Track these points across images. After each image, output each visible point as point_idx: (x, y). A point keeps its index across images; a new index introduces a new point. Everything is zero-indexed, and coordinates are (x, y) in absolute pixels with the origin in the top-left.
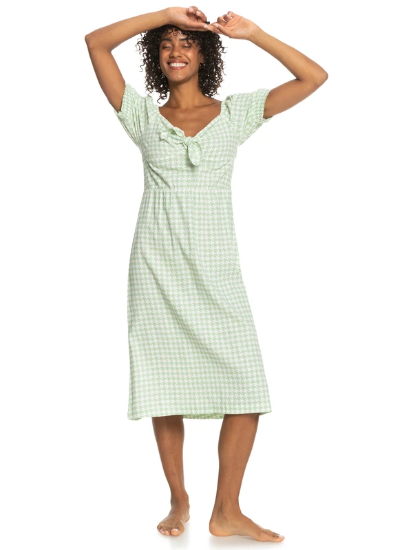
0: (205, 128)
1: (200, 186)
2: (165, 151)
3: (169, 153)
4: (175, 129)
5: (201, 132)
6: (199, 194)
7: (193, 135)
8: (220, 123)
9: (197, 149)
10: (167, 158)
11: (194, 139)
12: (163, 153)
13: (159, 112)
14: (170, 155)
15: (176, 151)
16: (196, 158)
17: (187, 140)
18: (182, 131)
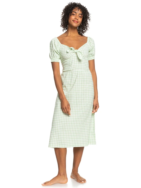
1: (82, 69)
6: (81, 71)
9: (80, 54)
16: (81, 57)
17: (76, 51)
18: (74, 48)
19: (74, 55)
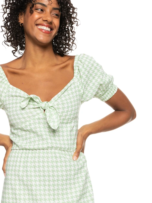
0: (60, 93)
2: (24, 118)
3: (28, 119)
4: (32, 96)
5: (56, 96)
7: (48, 100)
8: (72, 86)
9: (53, 112)
10: (28, 123)
11: (50, 104)
12: (23, 120)
13: (9, 84)
14: (30, 121)
15: (34, 116)
16: (54, 122)
17: (44, 104)
18: (38, 97)
19: (38, 114)
